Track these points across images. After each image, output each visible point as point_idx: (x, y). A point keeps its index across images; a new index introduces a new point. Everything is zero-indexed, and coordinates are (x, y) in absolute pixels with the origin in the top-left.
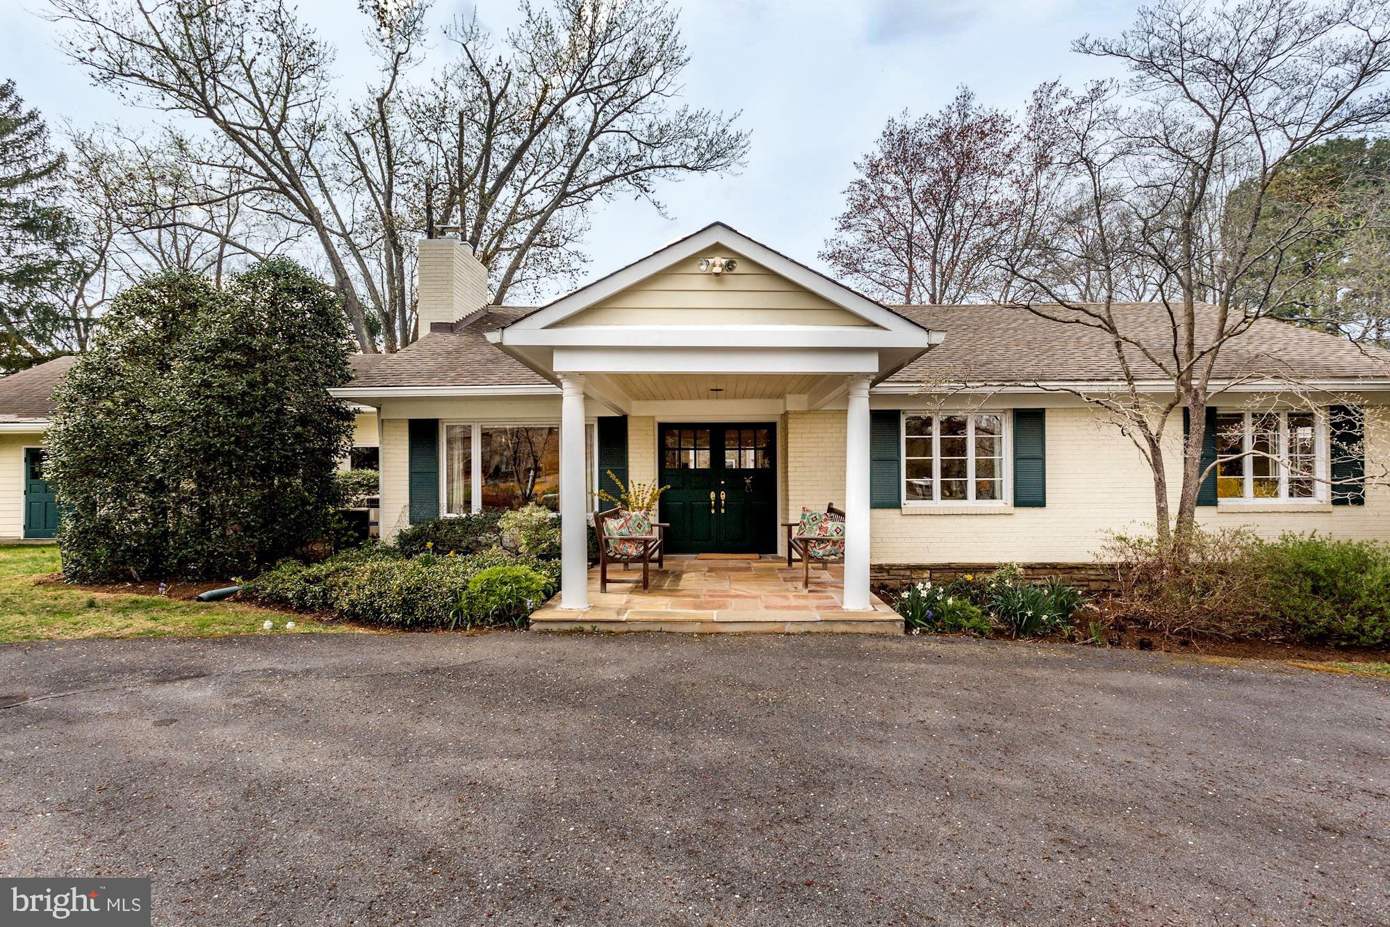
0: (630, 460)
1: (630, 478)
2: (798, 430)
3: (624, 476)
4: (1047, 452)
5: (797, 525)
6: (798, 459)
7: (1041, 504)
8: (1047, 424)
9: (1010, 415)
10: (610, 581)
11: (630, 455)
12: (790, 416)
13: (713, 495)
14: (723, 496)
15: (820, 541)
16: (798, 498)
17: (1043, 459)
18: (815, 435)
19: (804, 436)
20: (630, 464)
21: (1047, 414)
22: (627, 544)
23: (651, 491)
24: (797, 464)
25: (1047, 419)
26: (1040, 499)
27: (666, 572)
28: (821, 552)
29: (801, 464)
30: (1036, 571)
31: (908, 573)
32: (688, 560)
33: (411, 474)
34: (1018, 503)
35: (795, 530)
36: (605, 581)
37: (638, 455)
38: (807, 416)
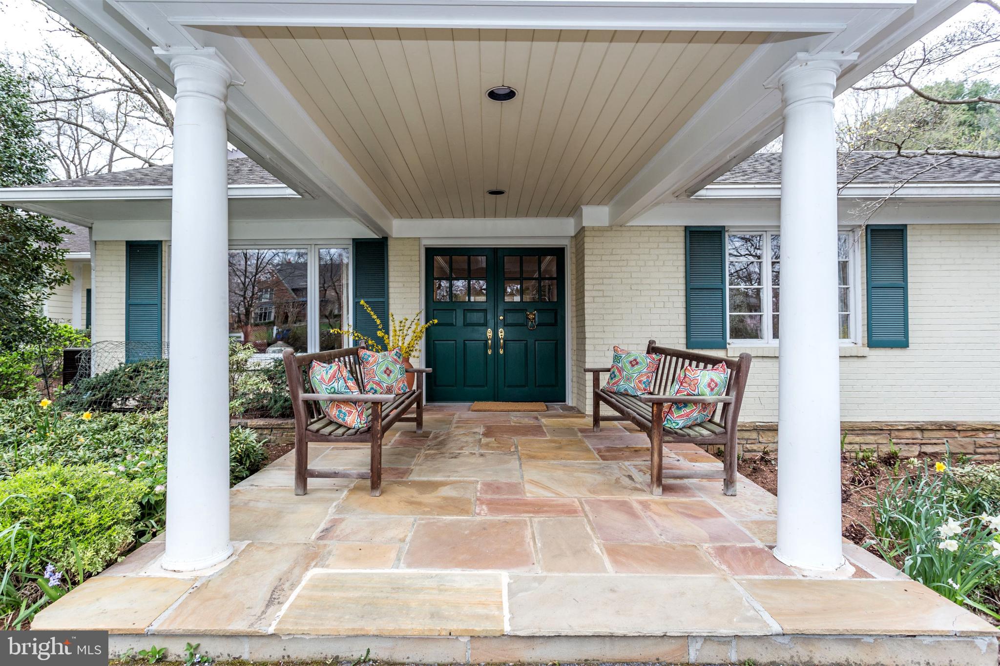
0: (391, 290)
1: (391, 311)
2: (596, 252)
3: (383, 310)
4: (910, 279)
5: (608, 370)
6: (597, 287)
7: (904, 344)
8: (909, 244)
9: (861, 233)
10: (313, 475)
11: (391, 284)
12: (587, 233)
13: (490, 333)
14: (501, 333)
15: (680, 404)
16: (597, 335)
17: (904, 288)
18: (618, 258)
19: (604, 258)
20: (391, 295)
21: (909, 232)
22: (345, 409)
23: (413, 327)
24: (595, 294)
25: (909, 238)
26: (902, 338)
27: (426, 435)
28: (681, 423)
29: (601, 294)
30: (927, 434)
31: (754, 435)
32: (460, 411)
33: (129, 306)
34: (872, 344)
35: (604, 378)
36: (303, 474)
37: (401, 285)
38: (609, 234)
